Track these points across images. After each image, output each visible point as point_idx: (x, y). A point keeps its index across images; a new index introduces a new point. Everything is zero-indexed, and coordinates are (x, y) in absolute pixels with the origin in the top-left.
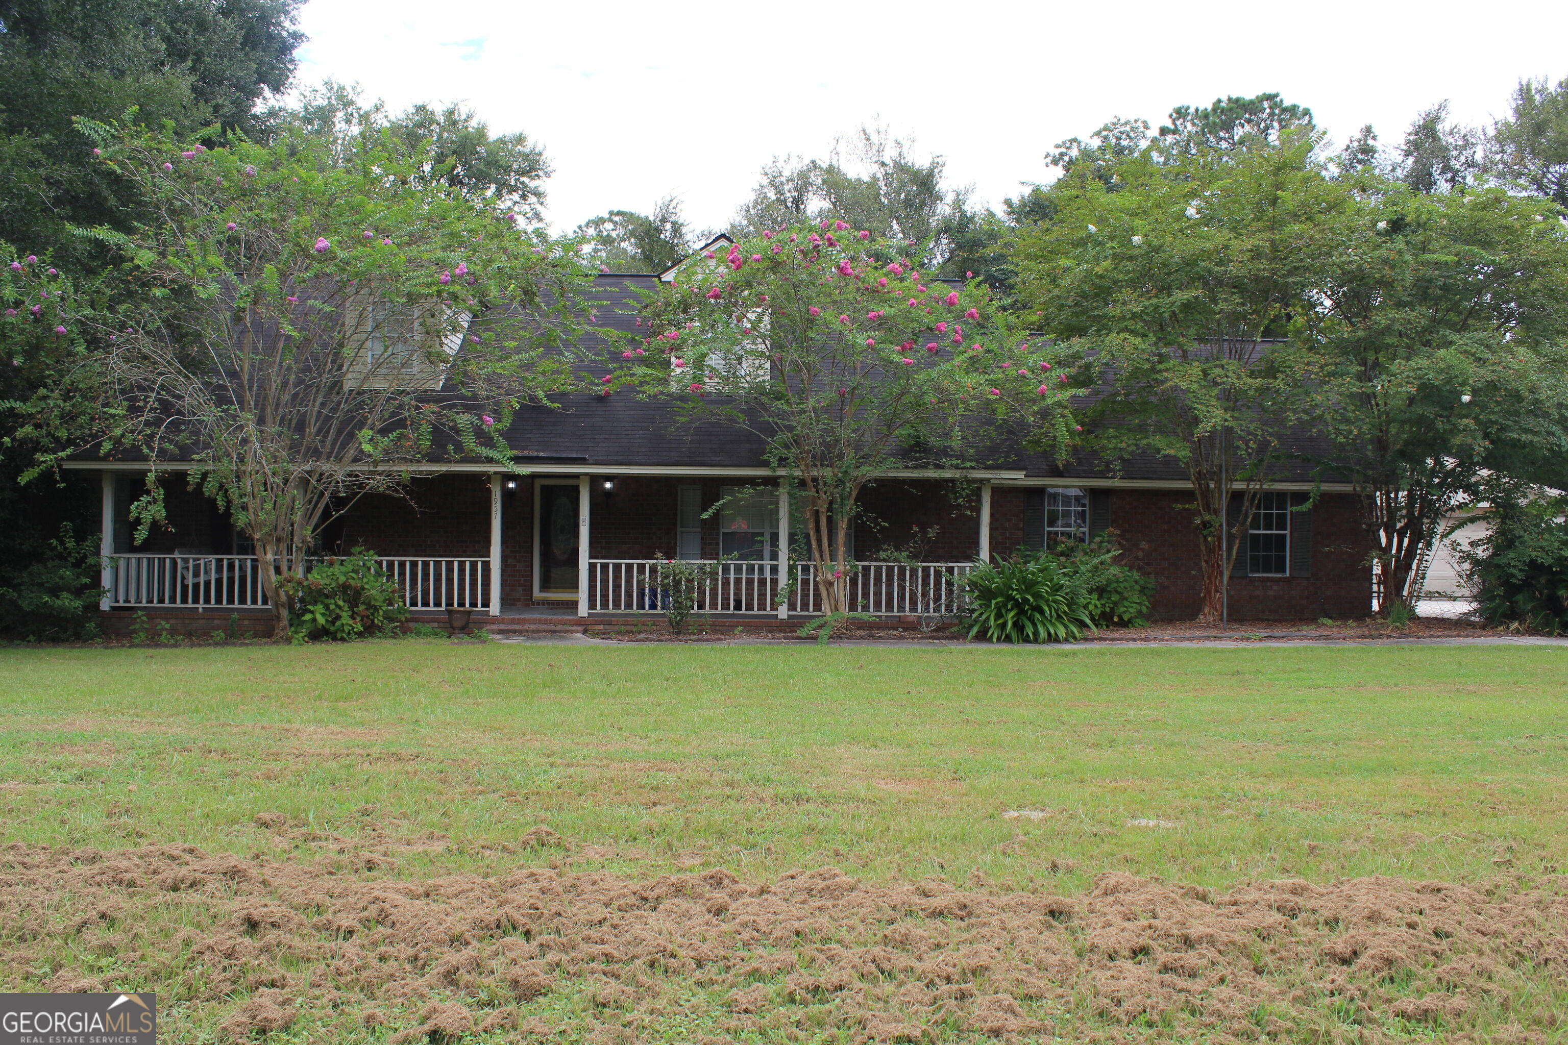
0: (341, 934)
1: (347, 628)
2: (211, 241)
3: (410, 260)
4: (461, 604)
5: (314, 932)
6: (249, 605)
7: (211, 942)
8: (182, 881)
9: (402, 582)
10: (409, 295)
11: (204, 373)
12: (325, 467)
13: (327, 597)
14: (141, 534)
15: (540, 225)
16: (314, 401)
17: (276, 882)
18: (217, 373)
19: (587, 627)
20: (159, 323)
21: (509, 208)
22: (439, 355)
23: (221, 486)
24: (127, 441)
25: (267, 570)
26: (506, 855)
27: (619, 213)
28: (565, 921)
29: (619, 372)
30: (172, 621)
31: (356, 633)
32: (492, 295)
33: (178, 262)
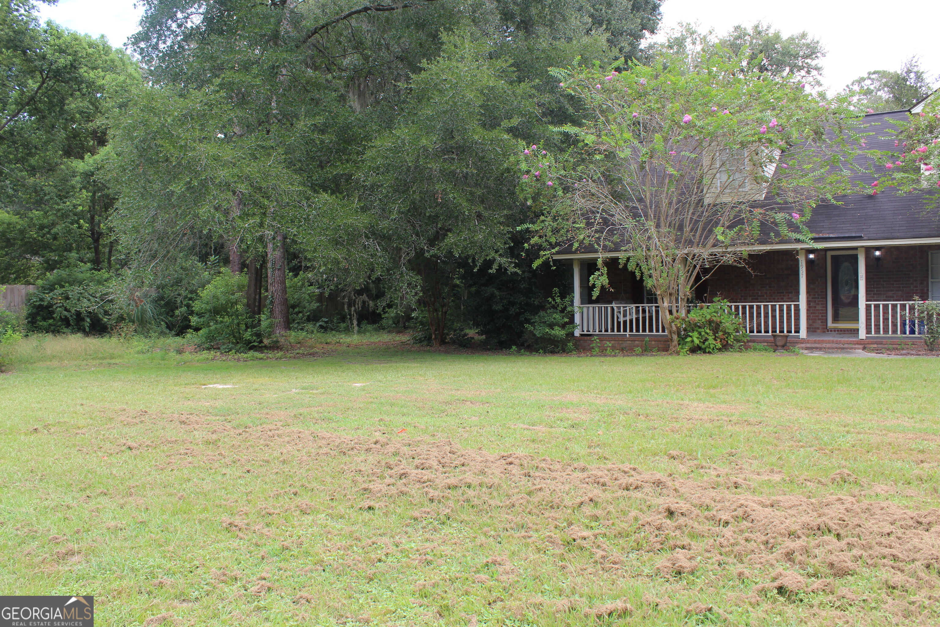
0: (722, 524)
1: (712, 346)
2: (625, 124)
3: (740, 122)
4: (782, 331)
5: (706, 521)
6: (654, 333)
7: (649, 520)
8: (631, 485)
9: (744, 318)
10: (742, 143)
11: (625, 201)
12: (696, 250)
13: (700, 327)
14: (596, 293)
15: (820, 89)
16: (688, 212)
17: (682, 490)
18: (632, 200)
19: (865, 346)
20: (599, 175)
21: (799, 81)
22: (762, 178)
23: (638, 265)
24: (586, 242)
25: (665, 312)
26: (820, 486)
27: (874, 73)
28: (864, 530)
29: (883, 179)
30: (613, 342)
31: (717, 349)
32: (794, 137)
33: (608, 139)
